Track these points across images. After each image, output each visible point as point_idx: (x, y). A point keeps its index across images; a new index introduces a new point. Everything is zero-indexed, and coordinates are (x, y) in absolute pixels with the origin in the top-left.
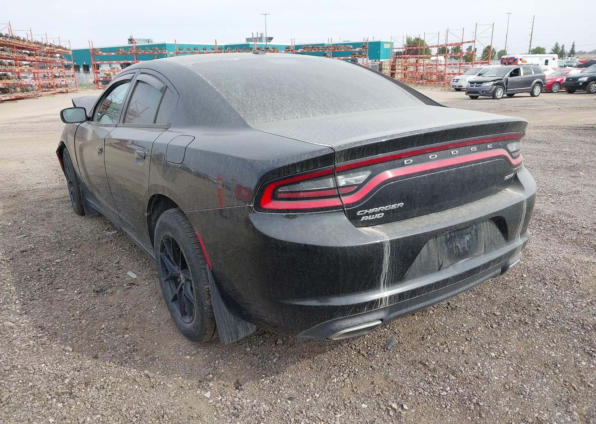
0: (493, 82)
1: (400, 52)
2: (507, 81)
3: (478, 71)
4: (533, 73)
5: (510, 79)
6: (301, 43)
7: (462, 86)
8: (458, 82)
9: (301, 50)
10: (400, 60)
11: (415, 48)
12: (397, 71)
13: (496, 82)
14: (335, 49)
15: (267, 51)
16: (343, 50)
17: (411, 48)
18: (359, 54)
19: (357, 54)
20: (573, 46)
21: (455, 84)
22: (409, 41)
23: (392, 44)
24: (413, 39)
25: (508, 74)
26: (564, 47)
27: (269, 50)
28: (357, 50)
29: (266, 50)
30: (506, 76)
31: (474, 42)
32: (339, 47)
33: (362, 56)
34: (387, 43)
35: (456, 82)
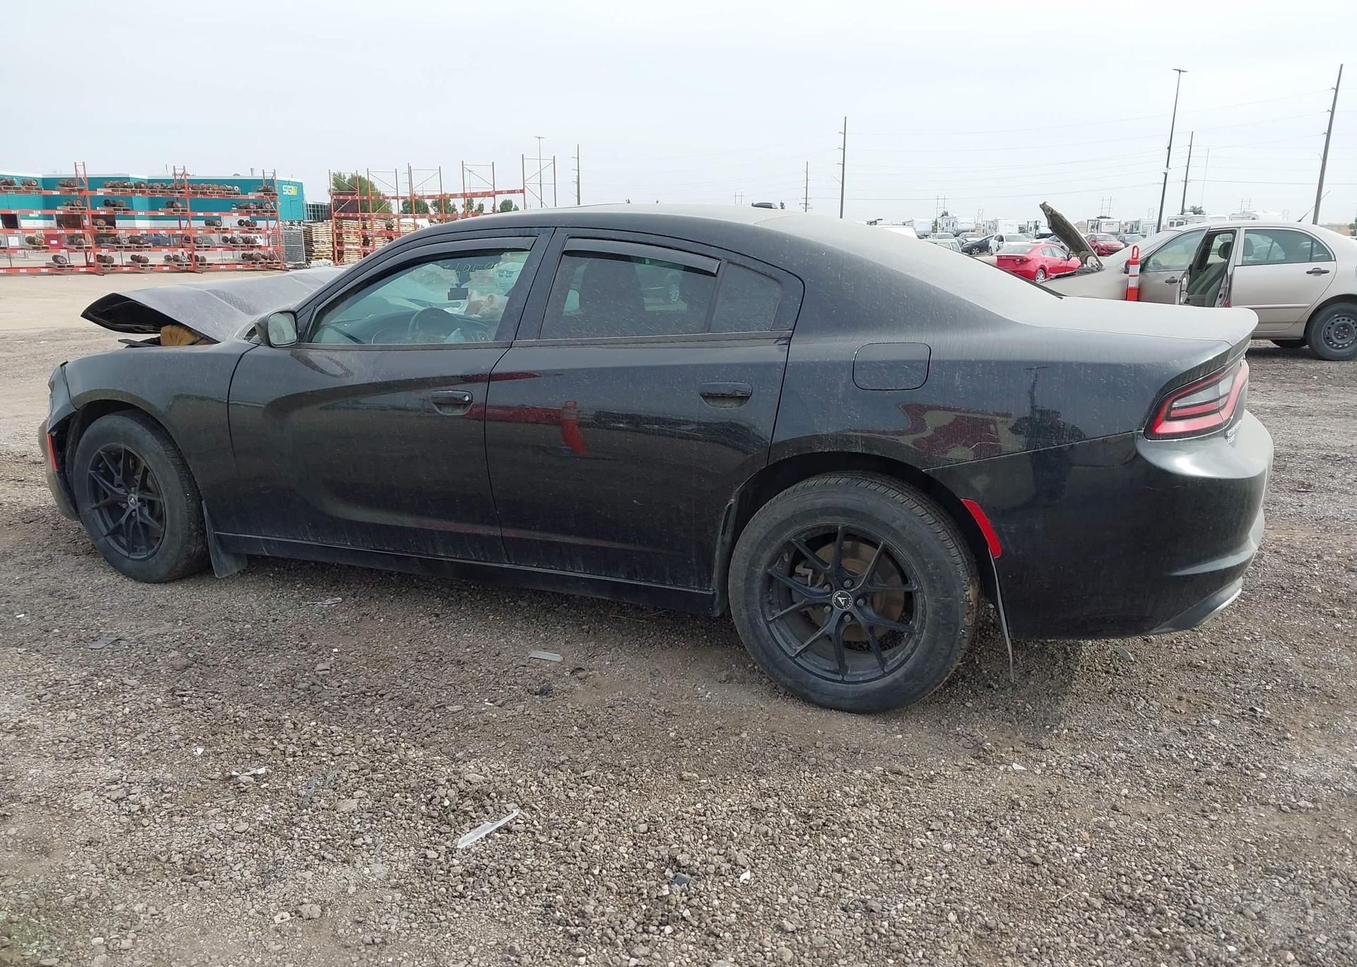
1: (321, 206)
6: (58, 173)
9: (105, 190)
10: (350, 222)
11: (350, 197)
12: (347, 246)
14: (195, 193)
15: (9, 189)
16: (215, 196)
17: (341, 197)
18: (257, 208)
19: (252, 205)
22: (337, 180)
23: (299, 186)
24: (347, 178)
27: (15, 188)
28: (252, 196)
29: (5, 188)
31: (522, 191)
32: (203, 188)
33: (264, 212)
34: (289, 183)
35: (507, 277)
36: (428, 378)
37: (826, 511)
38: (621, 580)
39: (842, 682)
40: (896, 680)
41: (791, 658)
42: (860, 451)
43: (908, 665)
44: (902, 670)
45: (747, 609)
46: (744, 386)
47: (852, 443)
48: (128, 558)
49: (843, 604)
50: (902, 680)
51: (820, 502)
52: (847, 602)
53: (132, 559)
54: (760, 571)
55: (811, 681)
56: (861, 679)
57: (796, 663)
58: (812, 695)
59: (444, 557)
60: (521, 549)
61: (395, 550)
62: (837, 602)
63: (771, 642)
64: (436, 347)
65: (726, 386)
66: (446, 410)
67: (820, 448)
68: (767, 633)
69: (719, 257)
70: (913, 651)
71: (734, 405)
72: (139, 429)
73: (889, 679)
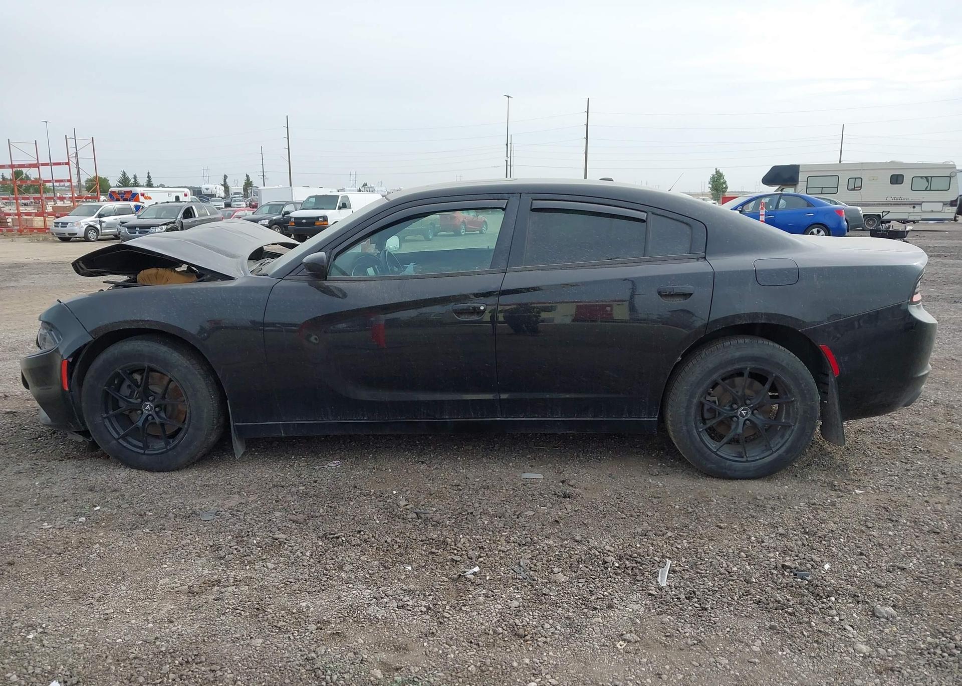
0: (166, 226)
2: (182, 225)
3: (95, 210)
4: (209, 214)
5: (184, 221)
7: (76, 234)
8: (66, 227)
13: (169, 226)
20: (149, 177)
21: (60, 229)
25: (181, 215)
26: (137, 178)
30: (179, 217)
36: (450, 296)
37: (741, 359)
38: (589, 419)
39: (747, 461)
40: (780, 455)
41: (713, 452)
42: (764, 322)
43: (787, 445)
44: (784, 448)
45: (687, 426)
46: (687, 288)
47: (759, 317)
48: (144, 454)
49: (745, 415)
50: (784, 454)
51: (737, 354)
52: (747, 413)
53: (148, 454)
54: (695, 401)
55: (727, 464)
56: (758, 458)
57: (717, 455)
58: (729, 472)
59: (448, 419)
60: (511, 407)
61: (406, 419)
62: (741, 414)
63: (702, 445)
64: (447, 275)
65: (679, 289)
66: (463, 317)
67: (739, 321)
68: (698, 439)
69: (645, 210)
70: (790, 436)
71: (682, 300)
72: (165, 349)
73: (775, 455)
